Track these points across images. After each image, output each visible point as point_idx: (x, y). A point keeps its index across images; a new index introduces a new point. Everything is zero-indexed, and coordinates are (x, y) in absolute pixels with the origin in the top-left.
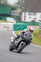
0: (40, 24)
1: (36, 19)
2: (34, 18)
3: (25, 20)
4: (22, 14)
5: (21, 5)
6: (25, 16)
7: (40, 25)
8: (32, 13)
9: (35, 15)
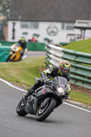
0: (46, 47)
1: (38, 36)
2: (35, 35)
3: (13, 38)
4: (7, 25)
5: (4, 6)
6: (14, 30)
7: (48, 50)
8: (29, 24)
9: (36, 27)
